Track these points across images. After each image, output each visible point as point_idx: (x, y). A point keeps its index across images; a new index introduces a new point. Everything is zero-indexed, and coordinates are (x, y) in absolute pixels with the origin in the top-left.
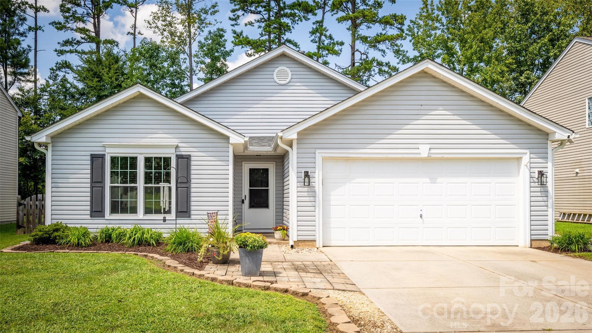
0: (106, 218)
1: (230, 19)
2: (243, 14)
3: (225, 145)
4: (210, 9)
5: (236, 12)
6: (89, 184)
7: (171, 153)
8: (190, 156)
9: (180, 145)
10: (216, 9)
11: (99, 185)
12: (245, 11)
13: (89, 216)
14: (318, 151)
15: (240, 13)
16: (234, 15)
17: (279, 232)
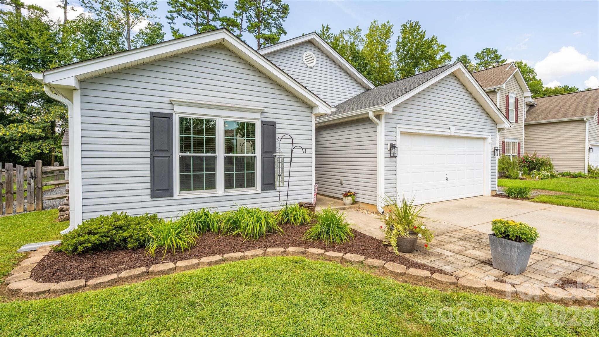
0: (175, 197)
1: (167, 17)
2: (177, 17)
3: (309, 114)
4: (150, 4)
5: (173, 13)
6: (149, 153)
7: (256, 119)
8: (275, 123)
9: (266, 110)
10: (156, 6)
11: (164, 154)
12: (179, 14)
13: (150, 196)
14: (398, 126)
15: (175, 15)
16: (171, 15)
17: (350, 197)
